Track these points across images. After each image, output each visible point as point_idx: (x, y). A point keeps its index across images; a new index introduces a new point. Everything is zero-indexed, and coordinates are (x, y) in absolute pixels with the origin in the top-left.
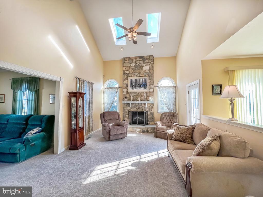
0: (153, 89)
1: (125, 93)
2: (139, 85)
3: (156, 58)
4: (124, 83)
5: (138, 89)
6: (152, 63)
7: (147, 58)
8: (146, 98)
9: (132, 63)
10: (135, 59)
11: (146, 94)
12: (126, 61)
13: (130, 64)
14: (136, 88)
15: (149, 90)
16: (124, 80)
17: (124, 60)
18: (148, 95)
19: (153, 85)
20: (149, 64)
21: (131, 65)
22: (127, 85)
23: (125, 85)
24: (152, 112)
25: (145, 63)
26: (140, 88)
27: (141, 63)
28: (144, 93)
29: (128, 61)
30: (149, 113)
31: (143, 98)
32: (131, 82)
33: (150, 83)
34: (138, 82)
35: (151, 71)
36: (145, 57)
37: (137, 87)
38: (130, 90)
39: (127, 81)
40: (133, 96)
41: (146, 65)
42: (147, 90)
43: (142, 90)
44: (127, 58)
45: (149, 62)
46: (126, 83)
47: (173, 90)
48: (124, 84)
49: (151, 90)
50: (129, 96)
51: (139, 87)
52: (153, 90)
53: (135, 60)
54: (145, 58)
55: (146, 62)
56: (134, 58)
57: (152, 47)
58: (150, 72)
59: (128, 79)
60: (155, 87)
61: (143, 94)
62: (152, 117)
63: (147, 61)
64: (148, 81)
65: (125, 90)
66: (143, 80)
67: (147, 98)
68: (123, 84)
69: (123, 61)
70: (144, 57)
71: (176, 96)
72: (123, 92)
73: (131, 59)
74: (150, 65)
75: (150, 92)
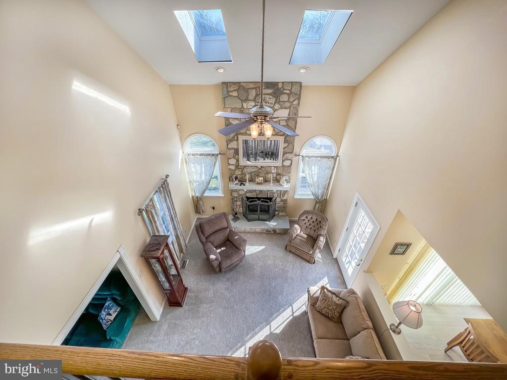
0: (290, 162)
1: (233, 168)
2: (262, 152)
3: (306, 86)
4: (230, 146)
5: (260, 161)
6: (296, 102)
7: (284, 89)
8: (275, 176)
9: (247, 100)
10: (254, 90)
11: (276, 169)
12: (230, 94)
13: (243, 101)
14: (255, 159)
15: (283, 163)
16: (228, 142)
17: (225, 89)
18: (280, 171)
19: (292, 153)
20: (287, 105)
21: (245, 105)
22: (237, 151)
23: (233, 151)
24: (284, 198)
25: (279, 103)
26: (264, 160)
27: (270, 102)
28: (273, 168)
29: (235, 94)
30: (278, 200)
31: (270, 176)
32: (245, 146)
33: (286, 150)
34: (261, 148)
35: (291, 123)
36: (280, 86)
37: (258, 158)
38: (243, 162)
39: (235, 142)
40: (251, 173)
41: (281, 108)
42: (278, 163)
43: (268, 162)
44: (234, 83)
45: (288, 101)
46: (235, 147)
47: (329, 163)
48: (230, 149)
49: (287, 163)
50: (242, 172)
51: (263, 157)
52: (291, 164)
53: (254, 93)
54: (278, 89)
55: (281, 100)
56: (252, 86)
57: (302, 71)
58: (287, 125)
59: (237, 140)
60: (296, 155)
61: (269, 170)
62: (284, 205)
63: (284, 98)
64: (282, 145)
65: (232, 161)
66: (271, 144)
67: (278, 176)
68: (228, 148)
69: (223, 94)
70: (277, 83)
72: (229, 164)
73: (243, 87)
74: (290, 107)
75: (283, 166)
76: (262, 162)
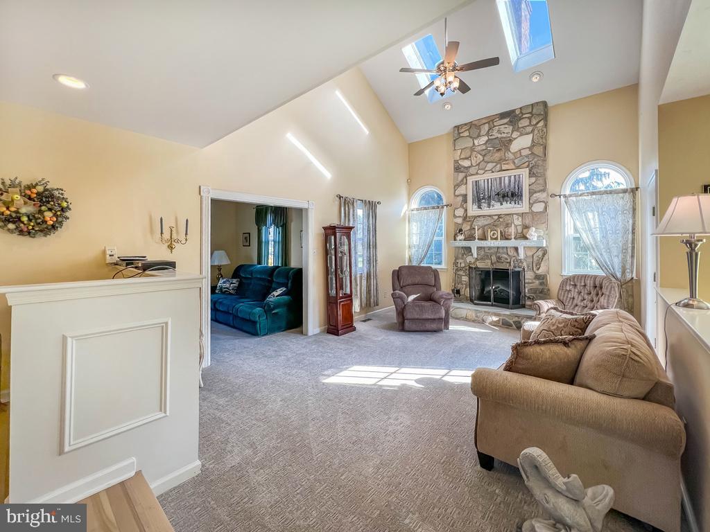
0: (543, 205)
1: (459, 221)
2: (498, 194)
3: (553, 107)
4: (457, 193)
5: (496, 207)
6: (541, 124)
7: (523, 114)
8: (520, 231)
9: (479, 136)
10: (487, 125)
11: (520, 219)
12: (461, 135)
13: (473, 139)
14: (489, 205)
15: (530, 208)
16: (457, 186)
17: (456, 132)
18: (527, 222)
19: (543, 191)
20: (529, 129)
21: (476, 142)
22: (465, 196)
23: (460, 199)
24: (539, 272)
25: (517, 130)
26: (502, 204)
27: (506, 132)
28: (515, 217)
29: (466, 134)
30: (529, 276)
31: (512, 230)
32: (475, 189)
33: (533, 187)
34: (496, 188)
35: (538, 150)
36: (518, 112)
37: (493, 202)
38: (473, 210)
39: (463, 187)
40: (483, 227)
41: (521, 135)
42: (523, 207)
43: (507, 207)
44: (466, 124)
45: (530, 125)
46: (463, 192)
47: (621, 202)
48: (458, 196)
49: (538, 208)
50: (471, 226)
51: (499, 201)
52: (546, 208)
53: (486, 127)
54: (516, 116)
55: (520, 126)
56: (484, 121)
57: (535, 79)
58: (532, 153)
59: (466, 183)
60: (553, 195)
61: (510, 221)
62: (541, 287)
63: (524, 123)
64: (526, 182)
65: (460, 212)
66: (510, 181)
67: (525, 231)
68: (455, 196)
69: (454, 136)
70: (513, 111)
71: (634, 224)
72: (455, 216)
73: (475, 125)
74: (533, 131)
75: (532, 213)
76: (499, 208)
